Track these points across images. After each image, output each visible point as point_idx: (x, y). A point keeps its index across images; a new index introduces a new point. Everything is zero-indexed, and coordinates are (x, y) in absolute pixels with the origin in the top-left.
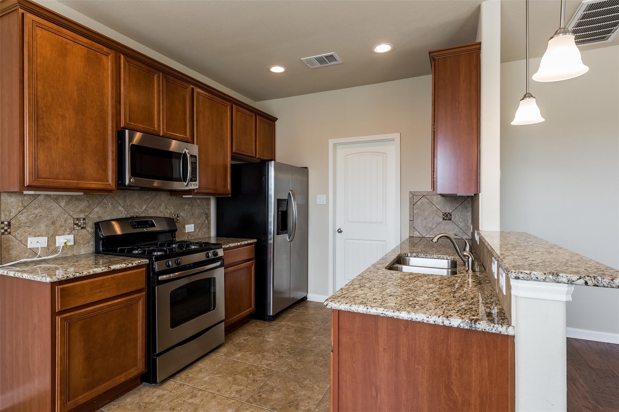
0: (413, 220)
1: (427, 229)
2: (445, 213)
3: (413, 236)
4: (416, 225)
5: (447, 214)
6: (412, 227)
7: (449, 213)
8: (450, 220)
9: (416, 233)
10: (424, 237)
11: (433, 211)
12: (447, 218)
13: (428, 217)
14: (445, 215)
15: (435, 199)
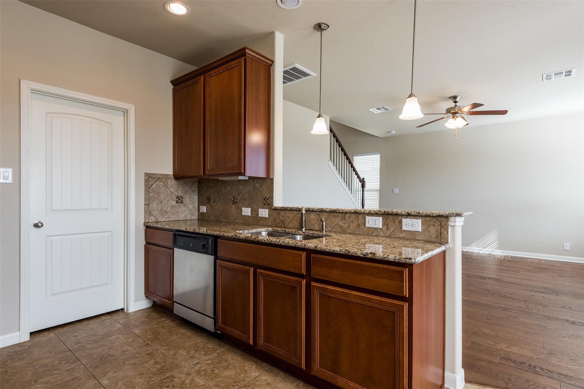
0: (149, 205)
1: (162, 213)
2: (178, 197)
3: (148, 221)
4: (152, 209)
5: (180, 197)
6: (148, 212)
7: (181, 197)
8: (182, 202)
9: (151, 217)
10: (160, 222)
11: (168, 194)
12: (180, 201)
13: (163, 200)
14: (178, 198)
15: (169, 183)
